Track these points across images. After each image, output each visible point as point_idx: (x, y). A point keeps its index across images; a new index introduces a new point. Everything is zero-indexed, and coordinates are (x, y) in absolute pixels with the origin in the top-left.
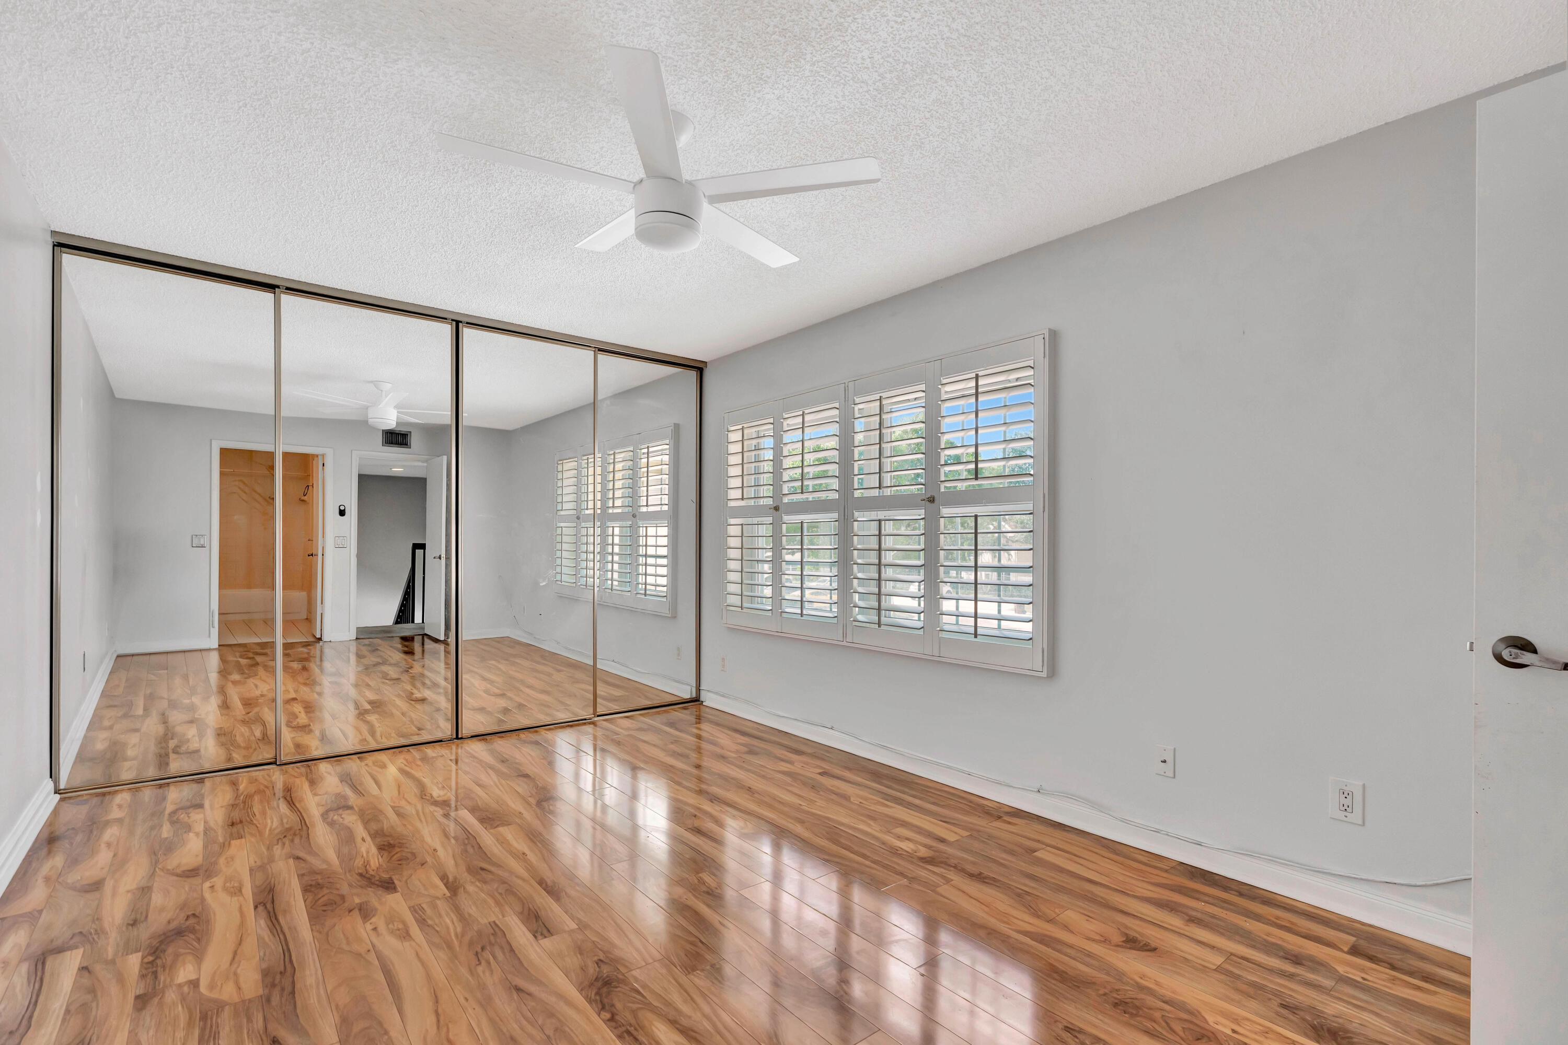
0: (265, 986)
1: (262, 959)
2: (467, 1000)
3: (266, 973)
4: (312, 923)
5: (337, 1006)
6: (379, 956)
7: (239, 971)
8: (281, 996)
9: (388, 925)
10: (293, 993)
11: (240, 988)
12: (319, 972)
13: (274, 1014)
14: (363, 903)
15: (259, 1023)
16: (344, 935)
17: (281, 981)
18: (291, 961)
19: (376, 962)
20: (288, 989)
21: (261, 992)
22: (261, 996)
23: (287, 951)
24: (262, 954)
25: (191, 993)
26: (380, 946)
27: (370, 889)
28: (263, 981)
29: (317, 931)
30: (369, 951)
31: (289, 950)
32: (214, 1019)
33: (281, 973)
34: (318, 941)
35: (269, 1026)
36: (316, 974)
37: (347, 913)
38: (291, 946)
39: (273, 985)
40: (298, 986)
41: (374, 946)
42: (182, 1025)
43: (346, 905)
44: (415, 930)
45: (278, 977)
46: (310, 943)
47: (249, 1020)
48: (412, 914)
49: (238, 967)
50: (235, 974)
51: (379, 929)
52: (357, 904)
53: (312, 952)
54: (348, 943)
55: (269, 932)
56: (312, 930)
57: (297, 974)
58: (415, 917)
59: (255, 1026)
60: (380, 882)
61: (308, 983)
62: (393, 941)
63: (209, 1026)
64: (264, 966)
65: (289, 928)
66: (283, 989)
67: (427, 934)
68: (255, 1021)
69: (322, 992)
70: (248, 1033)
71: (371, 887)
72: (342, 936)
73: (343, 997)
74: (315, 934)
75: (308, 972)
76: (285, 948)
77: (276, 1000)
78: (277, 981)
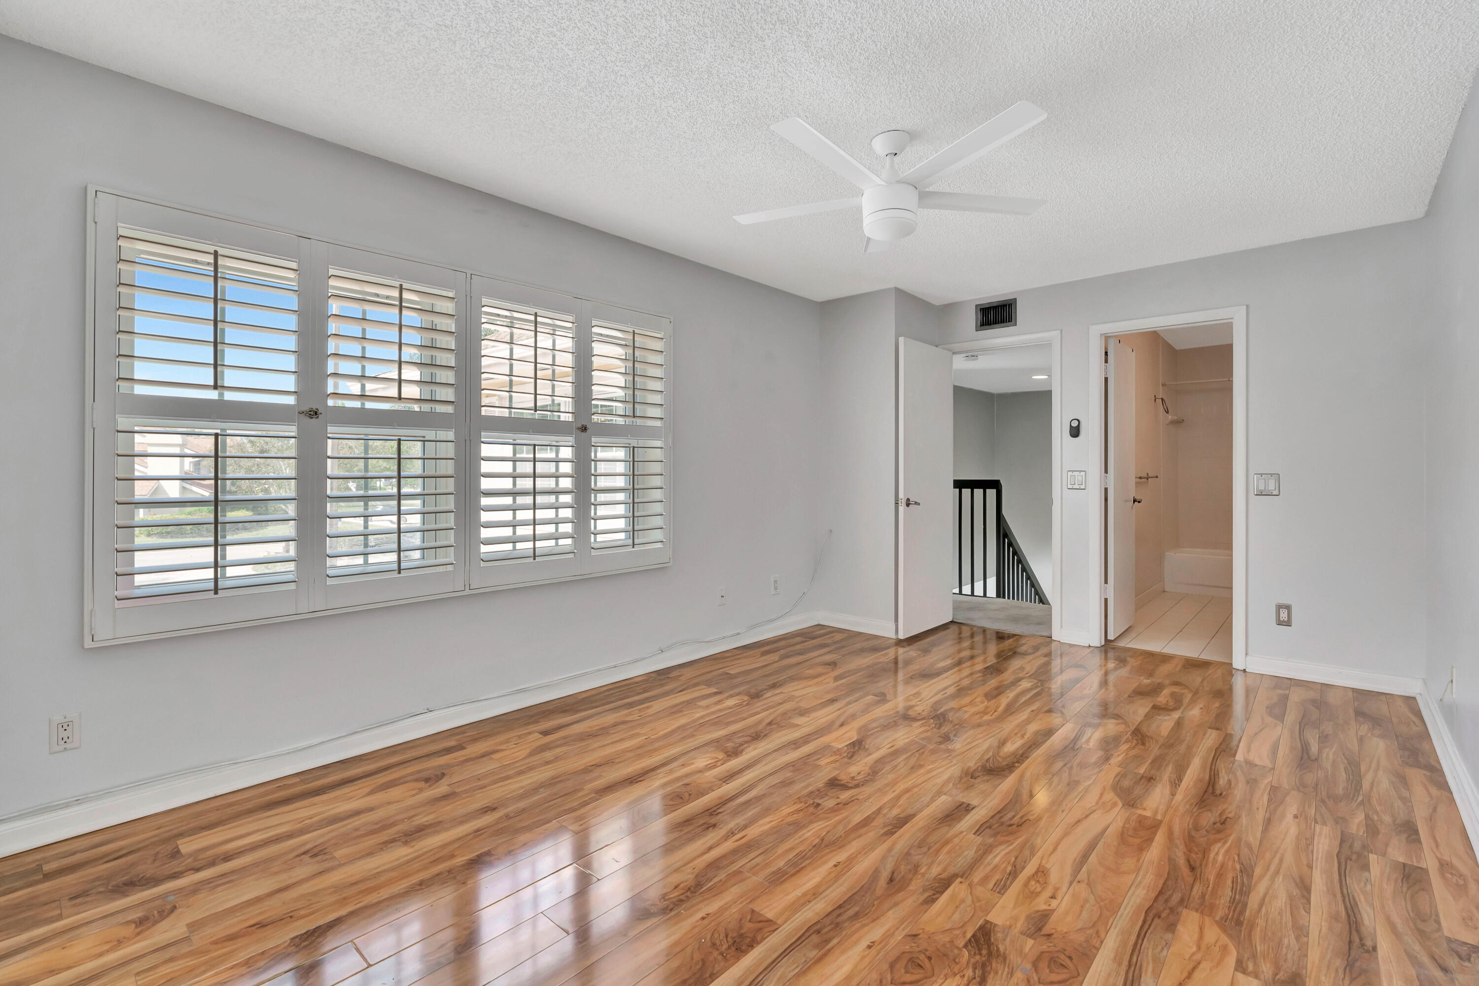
0: (1179, 914)
1: (1168, 945)
2: (1063, 811)
3: (1171, 927)
4: (1094, 951)
5: (1138, 861)
6: (1077, 871)
7: (1194, 949)
8: (1171, 896)
9: (1040, 893)
10: (1161, 893)
11: (1201, 928)
12: (1131, 892)
13: (1183, 887)
14: (1027, 936)
15: (1197, 890)
16: (1081, 911)
17: (1164, 909)
18: (1144, 922)
19: (1084, 869)
20: (1162, 899)
21: (1185, 912)
22: (1186, 908)
23: (1141, 935)
24: (1165, 952)
25: (1246, 958)
26: (1068, 878)
27: (1002, 948)
28: (1178, 920)
29: (1099, 937)
30: (1079, 882)
31: (1138, 936)
32: (1230, 916)
33: (1159, 917)
34: (1107, 922)
35: (1192, 882)
36: (1133, 895)
37: (1054, 936)
38: (1133, 938)
39: (1172, 910)
40: (1153, 895)
41: (1071, 883)
42: (1259, 929)
43: (1044, 948)
44: (1030, 869)
45: (1164, 915)
46: (1115, 928)
47: (1203, 896)
48: (1009, 887)
49: (1193, 954)
50: (1199, 948)
51: (1050, 894)
52: (1035, 939)
53: (1121, 916)
54: (1086, 901)
55: (1143, 975)
56: (1102, 942)
57: (1147, 905)
58: (1011, 883)
59: (1201, 888)
60: (980, 950)
61: (1145, 891)
62: (1054, 877)
63: (1236, 912)
64: (1169, 936)
65: (1120, 964)
66: (1166, 901)
67: (1025, 862)
68: (1200, 892)
69: (1139, 878)
70: (1208, 887)
71: (998, 950)
72: (1084, 912)
73: (1129, 863)
74: (1102, 935)
75: (1138, 901)
76: (1140, 941)
77: (1176, 898)
78: (1167, 911)
